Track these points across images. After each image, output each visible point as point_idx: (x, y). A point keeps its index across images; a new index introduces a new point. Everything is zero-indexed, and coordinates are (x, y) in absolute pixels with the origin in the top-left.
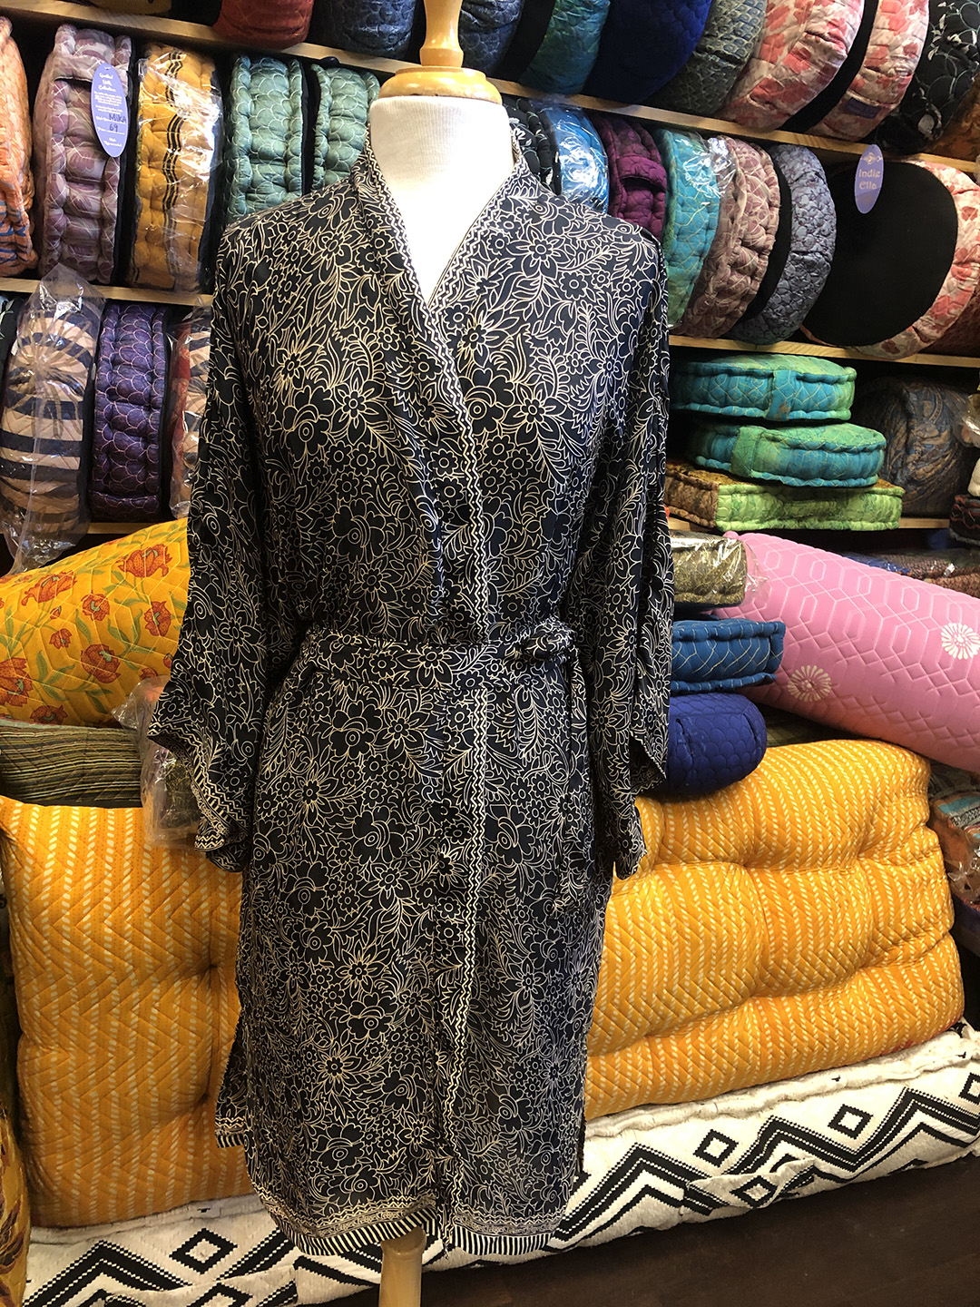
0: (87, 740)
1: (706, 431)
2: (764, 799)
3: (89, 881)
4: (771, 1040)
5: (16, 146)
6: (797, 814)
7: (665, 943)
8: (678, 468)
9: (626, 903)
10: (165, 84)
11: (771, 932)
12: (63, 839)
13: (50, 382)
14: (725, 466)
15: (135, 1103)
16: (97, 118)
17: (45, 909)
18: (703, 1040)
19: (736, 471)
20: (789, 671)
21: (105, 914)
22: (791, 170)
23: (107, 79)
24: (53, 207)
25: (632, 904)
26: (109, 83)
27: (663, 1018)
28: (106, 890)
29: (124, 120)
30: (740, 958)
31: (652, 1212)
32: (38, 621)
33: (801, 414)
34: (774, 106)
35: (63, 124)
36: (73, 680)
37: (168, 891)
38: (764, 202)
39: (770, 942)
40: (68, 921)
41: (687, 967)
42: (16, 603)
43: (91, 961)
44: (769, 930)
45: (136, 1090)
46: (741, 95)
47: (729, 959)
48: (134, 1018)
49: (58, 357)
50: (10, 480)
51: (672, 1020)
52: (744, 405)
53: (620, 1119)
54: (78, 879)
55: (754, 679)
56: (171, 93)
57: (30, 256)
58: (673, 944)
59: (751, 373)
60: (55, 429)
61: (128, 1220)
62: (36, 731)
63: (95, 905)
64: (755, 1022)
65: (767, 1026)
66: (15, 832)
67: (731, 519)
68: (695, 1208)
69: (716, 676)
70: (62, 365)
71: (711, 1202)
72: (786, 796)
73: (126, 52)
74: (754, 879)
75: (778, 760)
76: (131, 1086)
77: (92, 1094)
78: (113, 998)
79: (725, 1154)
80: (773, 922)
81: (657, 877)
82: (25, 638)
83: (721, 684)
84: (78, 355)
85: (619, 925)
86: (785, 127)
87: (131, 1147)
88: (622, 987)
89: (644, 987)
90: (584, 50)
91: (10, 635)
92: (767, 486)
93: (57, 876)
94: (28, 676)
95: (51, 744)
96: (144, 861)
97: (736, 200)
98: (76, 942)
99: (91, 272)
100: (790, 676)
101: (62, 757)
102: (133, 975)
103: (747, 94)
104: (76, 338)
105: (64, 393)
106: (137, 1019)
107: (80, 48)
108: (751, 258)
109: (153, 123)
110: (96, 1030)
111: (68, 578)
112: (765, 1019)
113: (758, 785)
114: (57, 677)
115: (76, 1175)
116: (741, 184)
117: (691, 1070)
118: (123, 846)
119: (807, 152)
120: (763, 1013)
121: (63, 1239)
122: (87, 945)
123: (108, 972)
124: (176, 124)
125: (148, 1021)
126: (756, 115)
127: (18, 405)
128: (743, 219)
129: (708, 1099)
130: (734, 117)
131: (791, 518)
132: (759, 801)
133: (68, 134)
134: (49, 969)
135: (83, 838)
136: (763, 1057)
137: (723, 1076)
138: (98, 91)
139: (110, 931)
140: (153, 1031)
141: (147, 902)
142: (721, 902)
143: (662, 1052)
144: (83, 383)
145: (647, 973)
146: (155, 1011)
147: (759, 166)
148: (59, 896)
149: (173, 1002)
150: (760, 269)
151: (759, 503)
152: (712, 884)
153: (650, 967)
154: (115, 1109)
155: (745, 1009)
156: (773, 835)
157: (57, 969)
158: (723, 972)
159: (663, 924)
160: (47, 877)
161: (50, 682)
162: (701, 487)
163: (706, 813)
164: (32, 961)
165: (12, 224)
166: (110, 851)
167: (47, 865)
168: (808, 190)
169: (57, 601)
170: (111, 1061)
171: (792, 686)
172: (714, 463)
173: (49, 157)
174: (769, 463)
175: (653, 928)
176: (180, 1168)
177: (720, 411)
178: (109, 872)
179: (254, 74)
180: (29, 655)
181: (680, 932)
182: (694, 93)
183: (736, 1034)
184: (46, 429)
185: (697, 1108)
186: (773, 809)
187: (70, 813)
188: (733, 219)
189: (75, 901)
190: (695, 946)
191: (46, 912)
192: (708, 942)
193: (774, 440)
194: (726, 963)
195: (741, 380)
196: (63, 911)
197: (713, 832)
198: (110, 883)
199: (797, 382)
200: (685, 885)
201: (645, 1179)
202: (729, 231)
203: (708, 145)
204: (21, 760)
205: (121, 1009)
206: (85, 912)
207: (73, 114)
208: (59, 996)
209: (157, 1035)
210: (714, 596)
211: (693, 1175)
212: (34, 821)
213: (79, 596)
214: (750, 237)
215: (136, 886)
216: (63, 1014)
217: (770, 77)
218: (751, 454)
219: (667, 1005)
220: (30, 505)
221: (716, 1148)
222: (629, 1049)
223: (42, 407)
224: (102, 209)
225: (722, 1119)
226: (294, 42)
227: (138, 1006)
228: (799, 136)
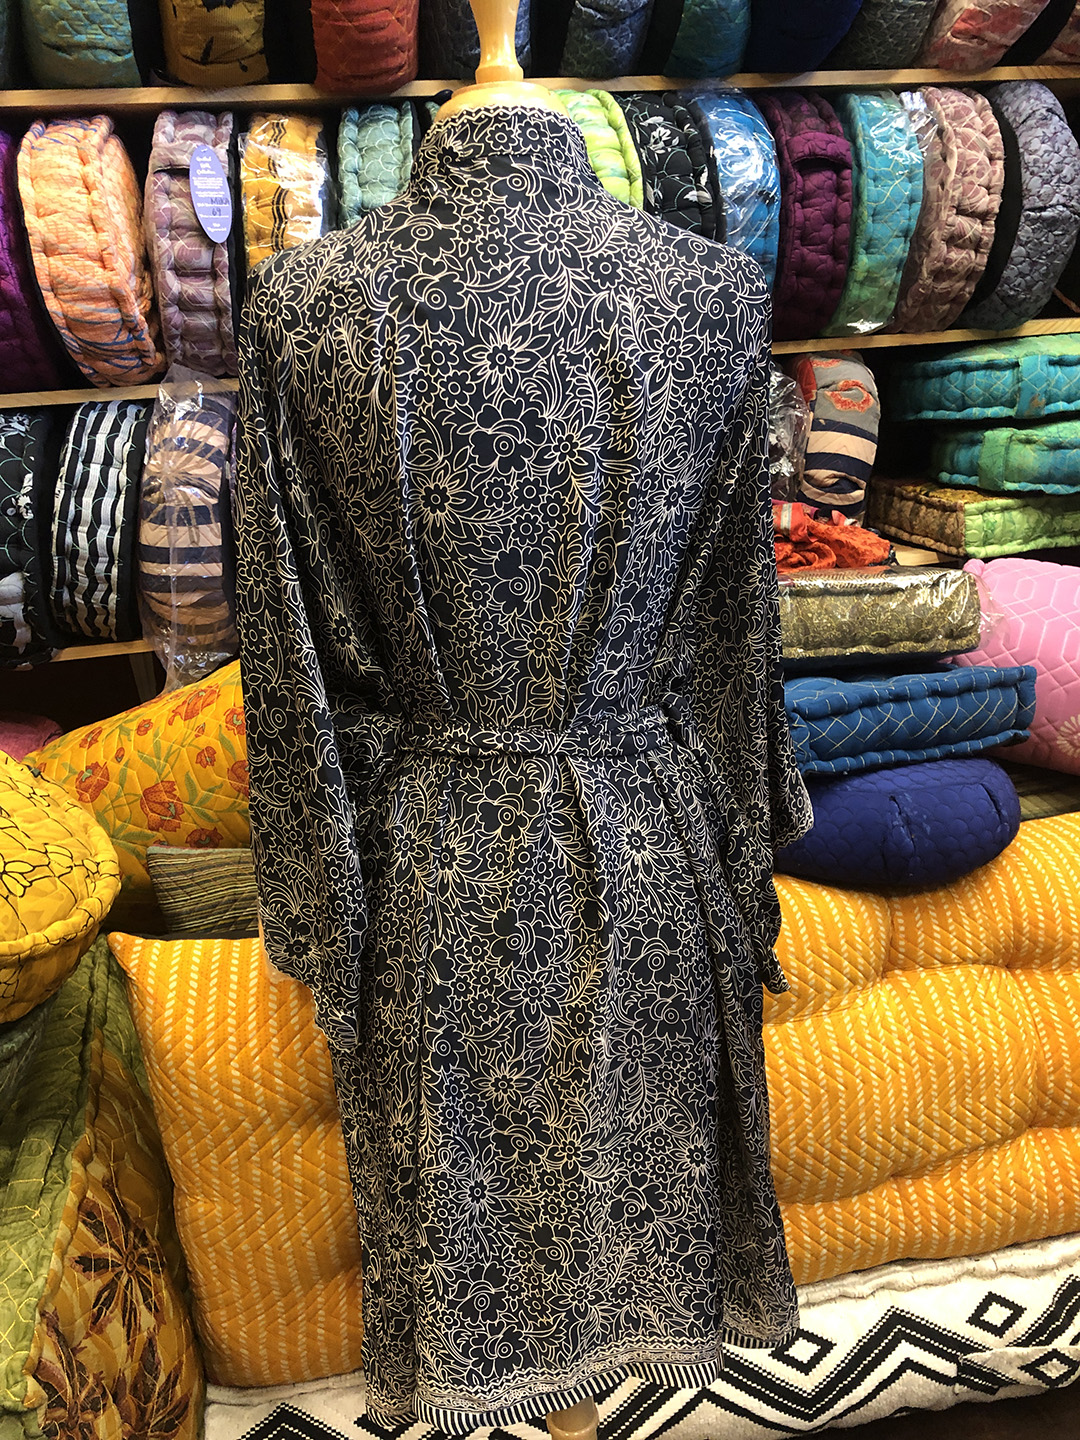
0: (239, 863)
1: (946, 442)
2: (1024, 885)
3: (211, 1020)
4: (1061, 1182)
5: (124, 248)
6: (1069, 901)
7: (901, 1065)
8: (918, 489)
9: (847, 1020)
10: (266, 156)
11: (1047, 1048)
12: (183, 977)
13: (182, 488)
14: (973, 480)
15: (290, 1257)
16: (198, 205)
17: (168, 1052)
18: (966, 1182)
19: (986, 485)
20: (1056, 724)
21: (231, 1055)
22: (1017, 112)
23: (204, 162)
24: (167, 306)
25: (855, 1021)
26: (207, 165)
27: (910, 1155)
28: (230, 1030)
29: (227, 201)
30: (1004, 1081)
31: (915, 1389)
32: (184, 740)
33: (1062, 406)
34: (983, 40)
35: (166, 218)
36: (223, 799)
37: (297, 1028)
38: (982, 156)
39: (1047, 1060)
40: (193, 1064)
41: (934, 1093)
42: (164, 722)
43: (221, 1106)
44: (1043, 1045)
45: (289, 1243)
46: (941, 34)
47: (989, 1083)
48: (276, 1166)
49: (188, 460)
50: (154, 594)
51: (923, 1158)
52: (987, 404)
53: (871, 1276)
54: (200, 1019)
55: (998, 739)
56: (274, 165)
57: (155, 359)
58: (913, 1066)
59: (991, 366)
60: (191, 537)
61: (304, 1381)
62: (189, 856)
63: (219, 1046)
64: (1038, 1158)
65: (1053, 1164)
66: (134, 970)
67: (985, 542)
68: (973, 1386)
69: (944, 739)
70: (192, 468)
71: (992, 1379)
72: (1053, 879)
73: (227, 129)
74: (1020, 983)
75: (1044, 834)
76: (283, 1239)
77: (244, 1247)
78: (251, 1145)
79: (1009, 1323)
80: (1047, 1035)
81: (889, 987)
82: (172, 759)
83: (953, 748)
84: (209, 455)
85: (838, 1046)
86: (1004, 62)
87: (295, 1304)
88: (849, 1120)
89: (878, 1119)
90: (731, 21)
91: (159, 758)
92: (1028, 499)
93: (178, 1016)
94: (178, 799)
95: (201, 869)
96: (271, 996)
97: (945, 160)
98: (204, 1087)
99: (218, 365)
100: (1057, 729)
101: (213, 883)
102: (268, 1121)
103: (947, 33)
104: (207, 437)
105: (195, 496)
106: (280, 1167)
107: (180, 134)
108: (972, 227)
109: (257, 199)
110: (238, 1179)
111: (213, 692)
112: (1051, 1156)
113: (1016, 868)
114: (207, 798)
115: (242, 1333)
116: (949, 139)
117: (953, 1218)
118: (248, 980)
119: (1035, 87)
120: (1048, 1148)
121: (244, 1400)
122: (215, 1090)
123: (241, 1118)
124: (281, 195)
125: (293, 1169)
126: (962, 54)
127: (152, 516)
128: (954, 181)
129: (984, 1253)
130: (936, 62)
131: (1064, 533)
132: (1018, 887)
133: (173, 227)
134: (181, 1115)
135: (204, 974)
136: (1052, 1203)
137: (997, 1226)
138: (197, 176)
139: (238, 1074)
140: (299, 1180)
141: (275, 1040)
142: (973, 1013)
143: (914, 1197)
144: (216, 484)
145: (880, 1103)
146: (298, 1158)
147: (973, 114)
148: (181, 1038)
149: (318, 1147)
150: (985, 238)
151: (1019, 520)
152: (959, 992)
153: (883, 1095)
154: (270, 1264)
155: (1023, 1143)
156: (1037, 927)
157: (188, 1114)
158: (983, 1099)
159: (897, 1042)
160: (169, 1017)
161: (201, 803)
162: (946, 509)
163: (946, 907)
164: (165, 1107)
165: (131, 331)
166: (234, 987)
167: (168, 1005)
168: (1039, 132)
169: (201, 719)
170: (259, 1212)
171: (1062, 742)
172: (960, 479)
173: (156, 255)
174: (1025, 471)
175: (884, 1048)
176: (352, 1328)
177: (958, 415)
178: (233, 1009)
179: (361, 126)
180: (178, 777)
181: (922, 1053)
182: (879, 45)
183: (1011, 1174)
184: (182, 538)
185: (970, 1264)
186: (1036, 896)
187: (192, 947)
188: (943, 185)
189: (199, 1043)
190: (941, 1069)
191: (170, 1055)
192: (958, 1064)
193: (1028, 441)
194: (986, 1088)
195: (978, 375)
196: (187, 1054)
197: (956, 929)
198: (234, 1022)
199: (1052, 368)
200: (924, 995)
201: (905, 1351)
202: (939, 199)
203: (901, 102)
204: (173, 889)
205: (261, 1157)
206: (209, 1053)
207: (175, 205)
208: (195, 1143)
209: (303, 1185)
210: (941, 643)
211: (968, 1347)
212: (154, 958)
213: (222, 710)
214: (967, 202)
215: (263, 1023)
216: (203, 1161)
217: (972, 7)
218: (1000, 462)
219: (913, 1139)
220: (175, 617)
221: (996, 1315)
222: (871, 1193)
223: (175, 516)
224: (216, 299)
225: (1005, 1278)
226: (404, 82)
227: (278, 1153)
228: (1025, 69)
